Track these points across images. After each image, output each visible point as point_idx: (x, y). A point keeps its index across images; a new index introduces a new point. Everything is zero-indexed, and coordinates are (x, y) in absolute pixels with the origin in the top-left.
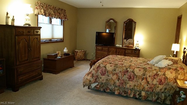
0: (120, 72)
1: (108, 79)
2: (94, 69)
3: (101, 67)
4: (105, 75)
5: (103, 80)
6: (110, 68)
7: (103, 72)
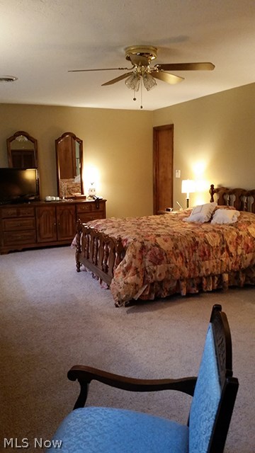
0: (186, 247)
1: (170, 269)
2: (134, 257)
3: (149, 247)
4: (163, 262)
5: (160, 275)
6: (167, 244)
7: (156, 257)
